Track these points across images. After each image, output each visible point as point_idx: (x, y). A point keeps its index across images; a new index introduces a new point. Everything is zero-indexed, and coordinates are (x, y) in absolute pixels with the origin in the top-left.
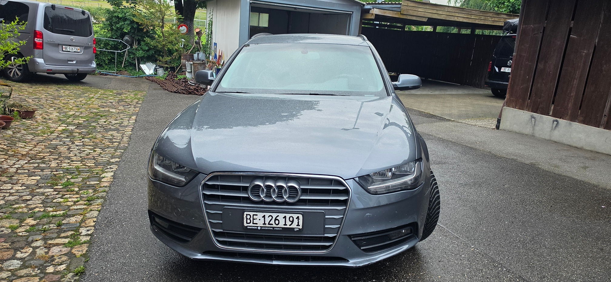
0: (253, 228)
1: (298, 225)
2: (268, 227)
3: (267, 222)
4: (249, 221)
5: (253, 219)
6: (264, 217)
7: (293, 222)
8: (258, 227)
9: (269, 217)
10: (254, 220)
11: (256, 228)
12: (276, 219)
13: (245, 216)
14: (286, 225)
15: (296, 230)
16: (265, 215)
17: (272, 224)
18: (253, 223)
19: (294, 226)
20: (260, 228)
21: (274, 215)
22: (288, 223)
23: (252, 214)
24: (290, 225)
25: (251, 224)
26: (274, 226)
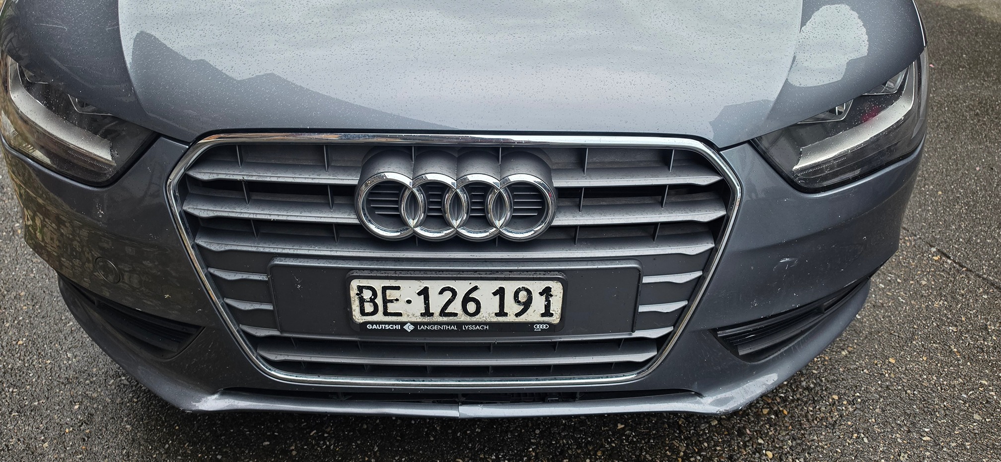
0: (387, 327)
1: (547, 313)
2: (441, 324)
3: (435, 308)
4: (369, 308)
5: (386, 302)
6: (425, 292)
7: (527, 304)
8: (403, 324)
9: (441, 292)
10: (389, 305)
11: (398, 327)
12: (467, 299)
13: (353, 292)
14: (506, 315)
15: (539, 327)
16: (426, 289)
17: (455, 315)
18: (386, 313)
19: (534, 315)
20: (412, 327)
21: (462, 287)
22: (512, 308)
23: (378, 285)
24: (517, 315)
25: (379, 317)
26: (463, 318)
